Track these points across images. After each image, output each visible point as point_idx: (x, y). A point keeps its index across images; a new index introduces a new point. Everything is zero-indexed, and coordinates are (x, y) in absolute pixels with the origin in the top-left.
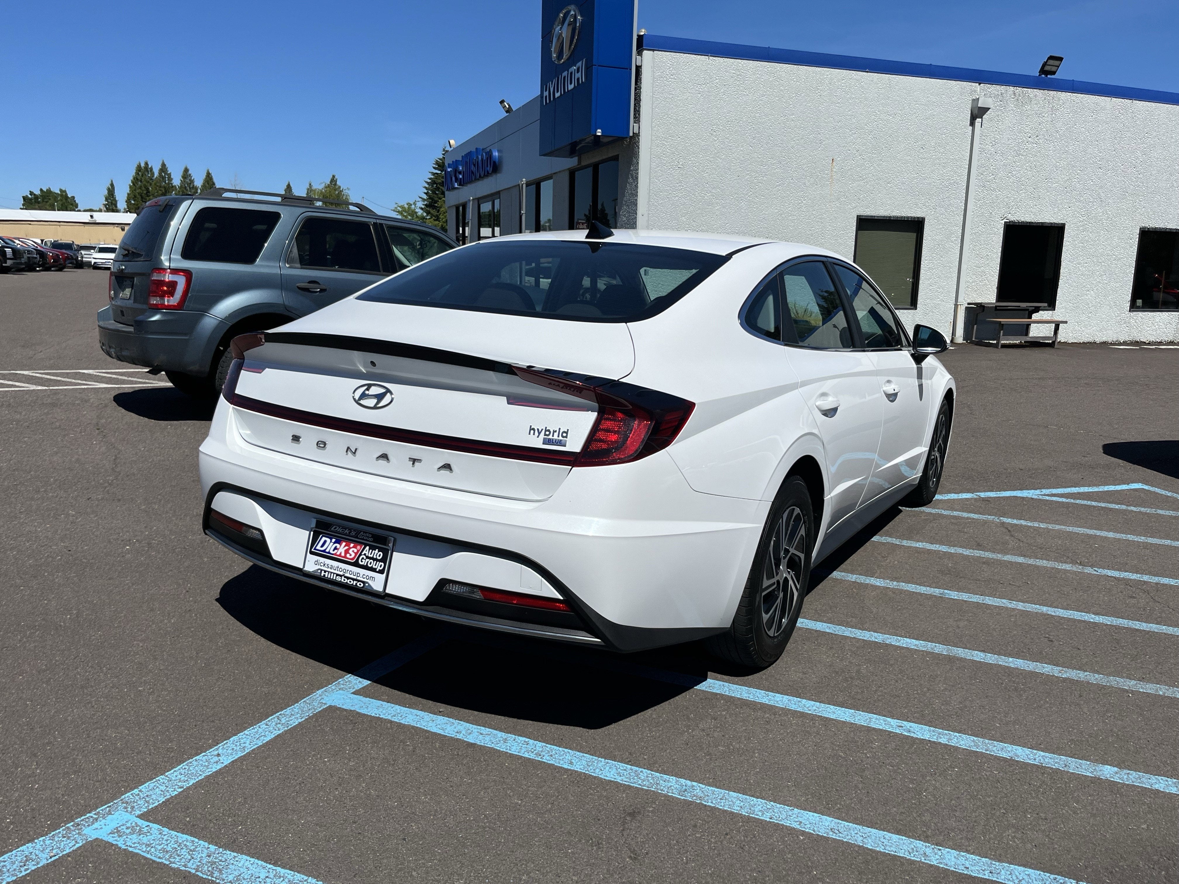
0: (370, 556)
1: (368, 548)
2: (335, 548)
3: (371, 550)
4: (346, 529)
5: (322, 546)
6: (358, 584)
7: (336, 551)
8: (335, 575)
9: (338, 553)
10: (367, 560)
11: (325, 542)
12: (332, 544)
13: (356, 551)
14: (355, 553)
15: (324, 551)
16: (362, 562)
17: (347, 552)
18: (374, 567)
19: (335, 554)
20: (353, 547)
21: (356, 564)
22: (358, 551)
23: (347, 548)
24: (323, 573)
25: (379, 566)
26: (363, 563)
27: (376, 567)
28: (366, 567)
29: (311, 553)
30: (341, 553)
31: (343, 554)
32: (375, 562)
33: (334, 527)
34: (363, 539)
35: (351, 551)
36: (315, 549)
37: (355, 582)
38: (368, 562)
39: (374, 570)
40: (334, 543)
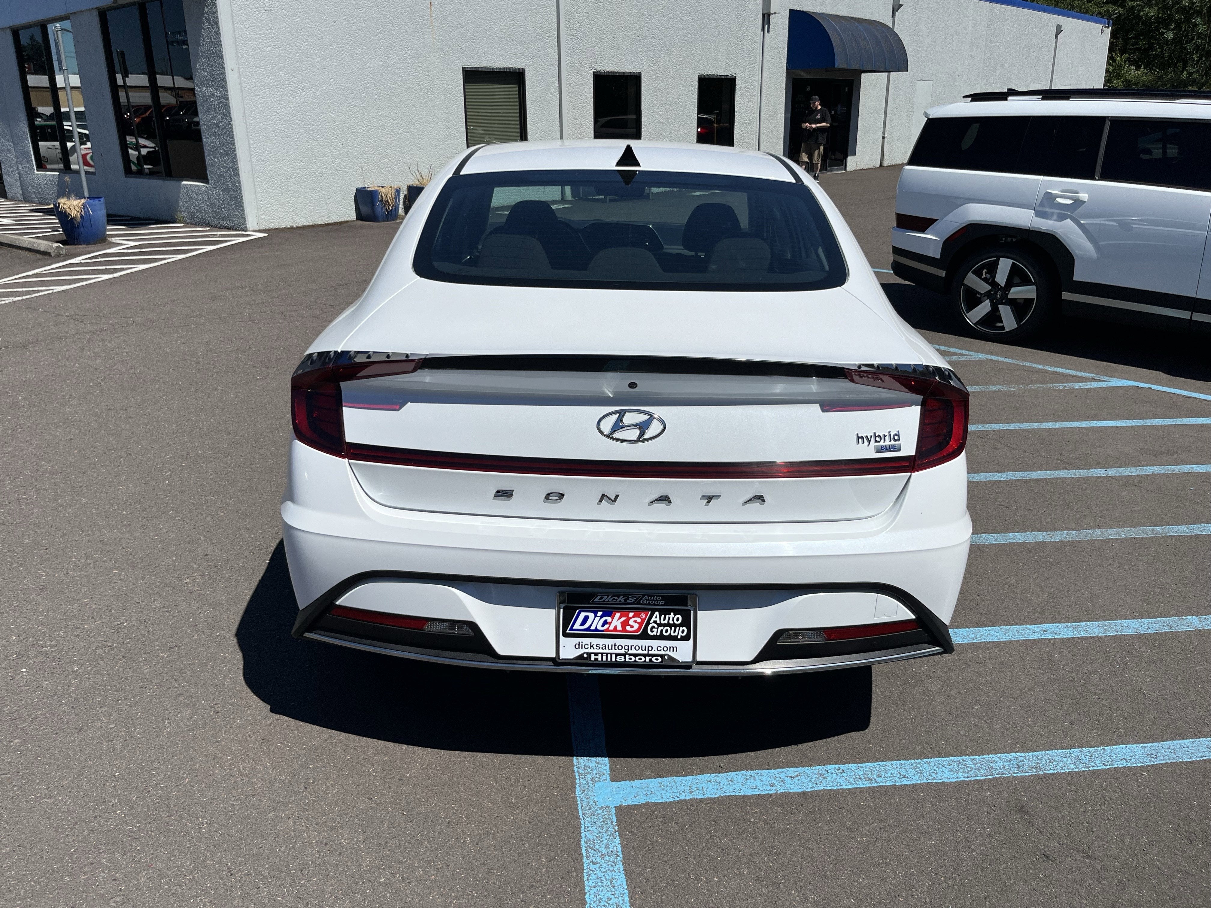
0: (662, 622)
1: (657, 613)
2: (605, 622)
3: (663, 616)
4: (619, 597)
5: (583, 623)
6: (654, 659)
7: (606, 626)
8: (614, 656)
9: (611, 628)
10: (660, 628)
11: (586, 618)
12: (597, 619)
13: (639, 620)
14: (638, 623)
15: (588, 629)
16: (652, 631)
17: (625, 624)
18: (673, 634)
19: (607, 630)
20: (633, 617)
21: (644, 636)
22: (643, 620)
23: (623, 619)
24: (593, 657)
25: (681, 632)
26: (655, 633)
27: (676, 634)
28: (661, 637)
29: (566, 635)
30: (616, 627)
31: (619, 628)
32: (673, 628)
33: (599, 597)
34: (649, 604)
35: (631, 622)
36: (571, 629)
37: (648, 659)
38: (662, 631)
39: (675, 638)
40: (602, 617)
